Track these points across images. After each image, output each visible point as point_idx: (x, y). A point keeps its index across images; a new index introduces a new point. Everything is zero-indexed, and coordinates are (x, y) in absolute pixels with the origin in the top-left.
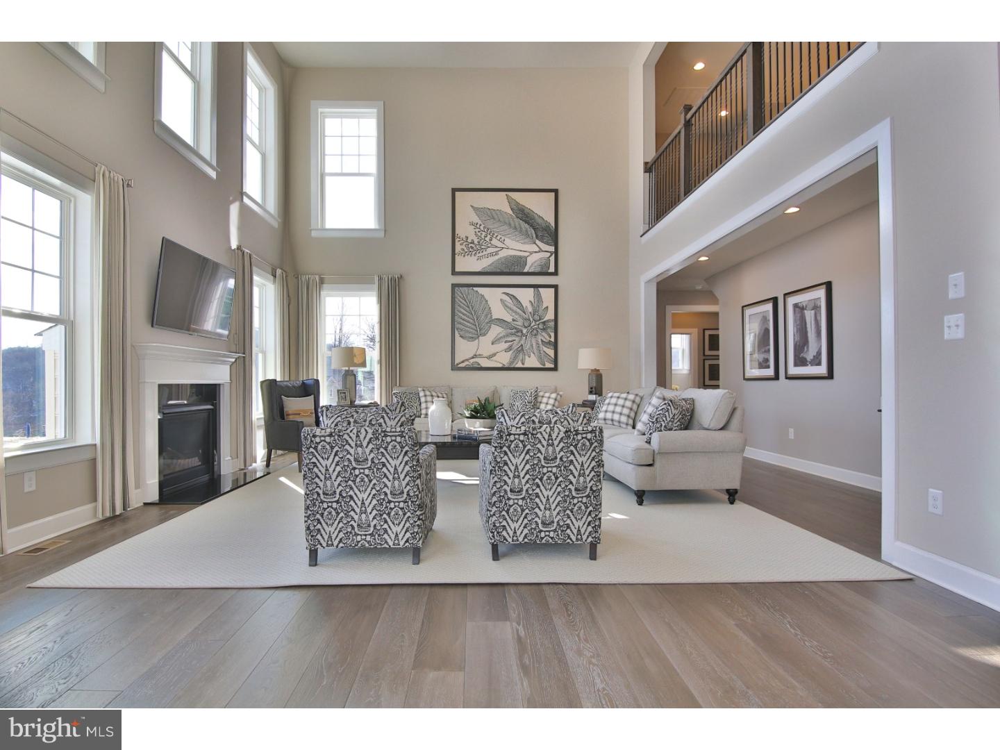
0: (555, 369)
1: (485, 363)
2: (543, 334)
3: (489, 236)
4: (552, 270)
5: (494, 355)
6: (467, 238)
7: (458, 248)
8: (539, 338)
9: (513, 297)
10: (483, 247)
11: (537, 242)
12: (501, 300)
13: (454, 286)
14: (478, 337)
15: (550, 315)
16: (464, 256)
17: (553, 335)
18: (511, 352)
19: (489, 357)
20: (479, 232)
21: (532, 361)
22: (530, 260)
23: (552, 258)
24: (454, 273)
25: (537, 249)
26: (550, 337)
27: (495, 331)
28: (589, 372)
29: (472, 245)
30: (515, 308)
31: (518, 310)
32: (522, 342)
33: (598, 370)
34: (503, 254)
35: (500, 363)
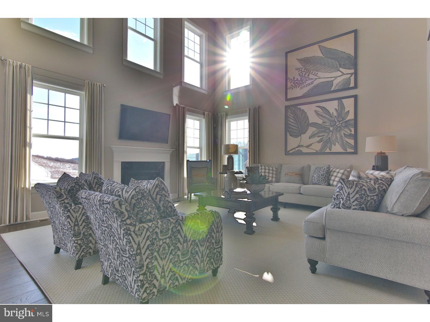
0: (355, 153)
1: (304, 150)
2: (346, 129)
3: (307, 74)
4: (352, 85)
5: (311, 145)
6: (294, 78)
7: (289, 85)
8: (343, 132)
9: (322, 108)
10: (303, 81)
11: (341, 69)
12: (315, 111)
13: (287, 107)
14: (301, 135)
15: (351, 116)
16: (292, 89)
17: (353, 129)
18: (322, 143)
19: (308, 147)
20: (301, 73)
21: (337, 148)
22: (335, 82)
23: (353, 78)
24: (287, 100)
25: (340, 74)
26: (351, 131)
27: (311, 130)
28: (376, 154)
29: (297, 82)
30: (324, 115)
31: (327, 116)
32: (330, 136)
33: (384, 153)
34: (316, 83)
35: (315, 150)
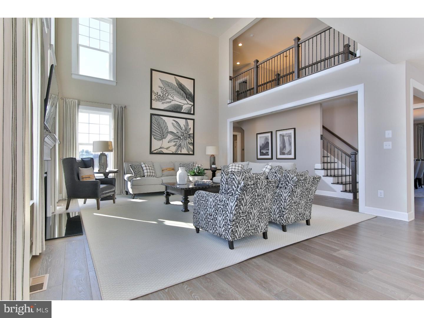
0: (193, 154)
1: (165, 151)
2: (189, 139)
3: (167, 94)
4: (192, 112)
5: (169, 147)
6: (158, 93)
7: (153, 97)
8: (187, 141)
9: (177, 122)
10: (164, 98)
11: (187, 100)
12: (172, 123)
13: (152, 115)
14: (162, 139)
15: (191, 132)
16: (156, 101)
17: (192, 140)
18: (176, 146)
19: (167, 148)
20: (163, 91)
21: (184, 151)
22: (184, 107)
23: (192, 108)
24: (151, 108)
25: (187, 103)
26: (192, 141)
27: (170, 137)
28: (210, 156)
29: (159, 96)
30: (178, 127)
31: (179, 128)
32: (181, 142)
33: (214, 155)
34: (173, 103)
35: (171, 151)
